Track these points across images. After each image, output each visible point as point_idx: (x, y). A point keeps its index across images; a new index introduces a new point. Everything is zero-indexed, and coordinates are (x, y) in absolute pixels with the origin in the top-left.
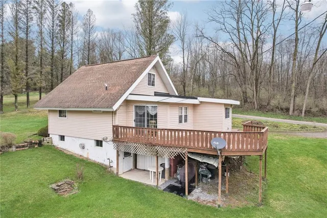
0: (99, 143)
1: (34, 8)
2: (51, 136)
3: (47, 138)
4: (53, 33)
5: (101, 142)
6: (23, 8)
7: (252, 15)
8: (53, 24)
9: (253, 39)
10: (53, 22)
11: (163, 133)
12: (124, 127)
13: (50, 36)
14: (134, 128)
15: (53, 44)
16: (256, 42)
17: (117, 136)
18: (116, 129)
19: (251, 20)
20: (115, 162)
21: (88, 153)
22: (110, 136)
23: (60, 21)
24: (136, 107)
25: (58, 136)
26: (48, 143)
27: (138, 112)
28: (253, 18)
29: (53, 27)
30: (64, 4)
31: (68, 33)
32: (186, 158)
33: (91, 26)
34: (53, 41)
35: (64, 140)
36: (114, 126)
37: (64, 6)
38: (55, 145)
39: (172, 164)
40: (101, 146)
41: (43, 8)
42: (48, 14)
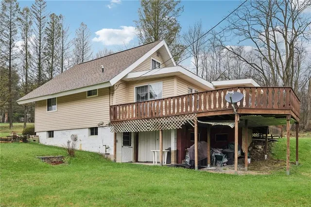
0: (94, 131)
1: (19, 19)
2: (37, 134)
3: (33, 136)
4: (40, 47)
5: (96, 128)
6: (6, 19)
7: (285, 18)
8: (40, 37)
9: (286, 42)
10: (40, 34)
11: (168, 102)
12: (123, 105)
13: (37, 51)
14: (134, 103)
15: (40, 59)
16: (290, 46)
17: (115, 117)
18: (113, 109)
19: (284, 23)
20: (112, 148)
21: (81, 145)
22: (107, 119)
23: (49, 35)
24: (137, 88)
25: (46, 133)
26: (34, 141)
27: (140, 94)
28: (287, 20)
29: (40, 40)
30: (52, 16)
31: (57, 47)
32: (196, 125)
33: (84, 43)
34: (40, 55)
35: (53, 137)
36: (111, 107)
37: (53, 18)
38: (42, 143)
39: (180, 149)
40: (96, 134)
41: (29, 20)
42: (34, 26)
